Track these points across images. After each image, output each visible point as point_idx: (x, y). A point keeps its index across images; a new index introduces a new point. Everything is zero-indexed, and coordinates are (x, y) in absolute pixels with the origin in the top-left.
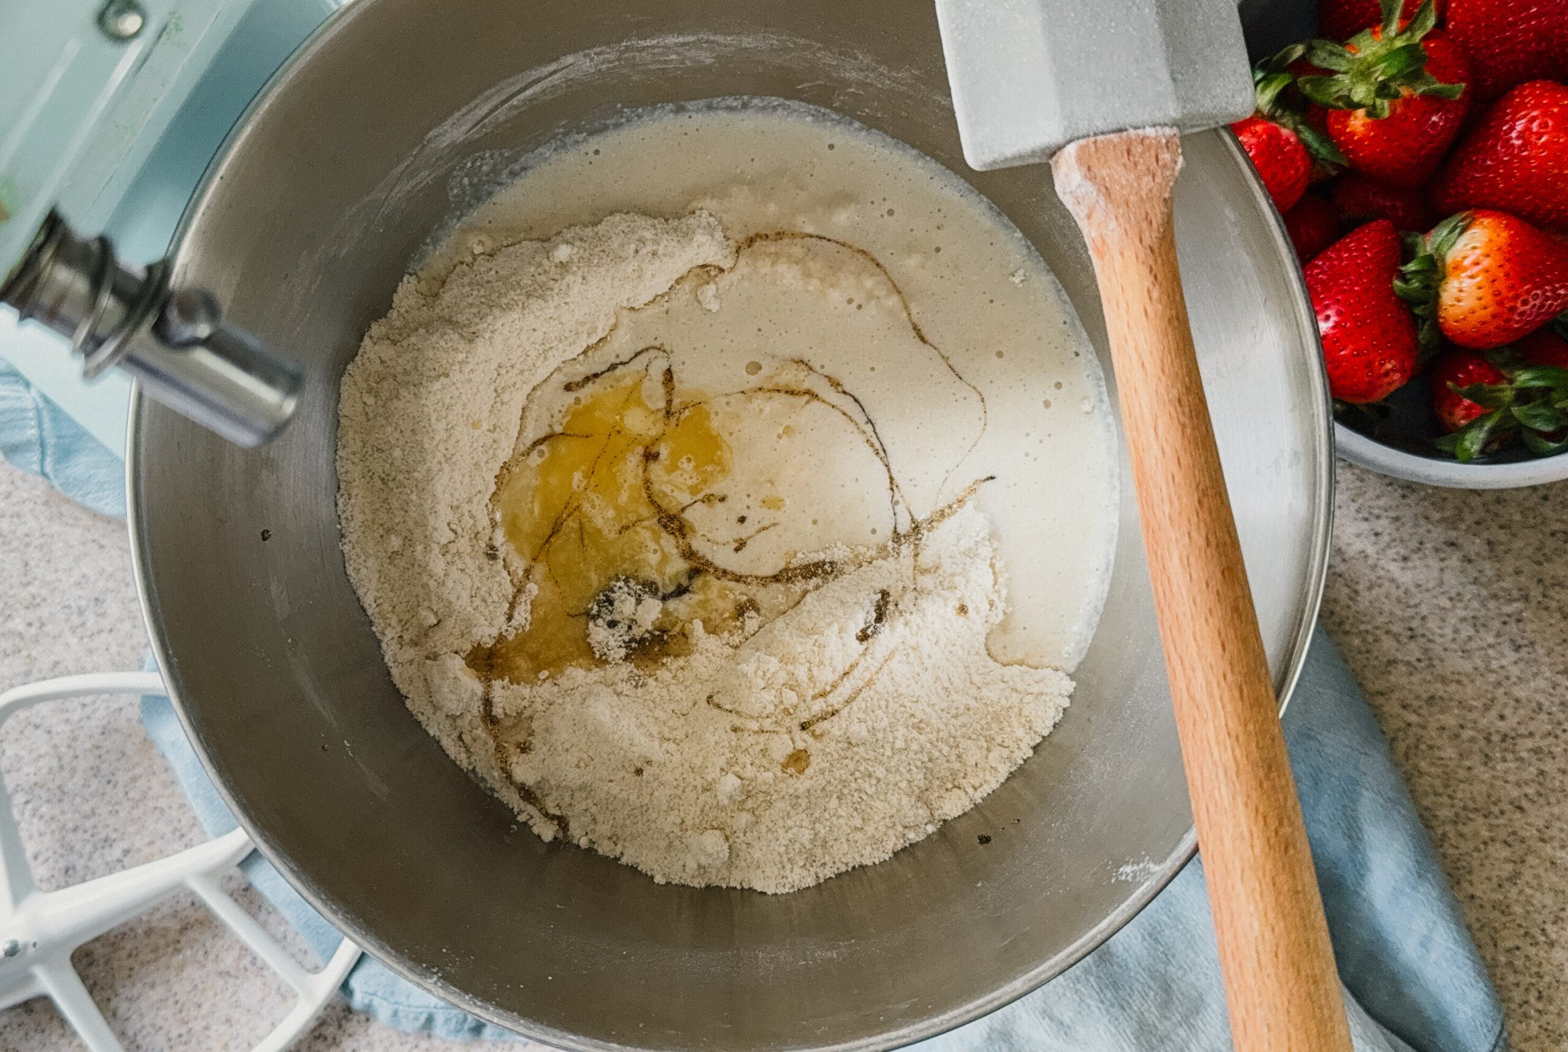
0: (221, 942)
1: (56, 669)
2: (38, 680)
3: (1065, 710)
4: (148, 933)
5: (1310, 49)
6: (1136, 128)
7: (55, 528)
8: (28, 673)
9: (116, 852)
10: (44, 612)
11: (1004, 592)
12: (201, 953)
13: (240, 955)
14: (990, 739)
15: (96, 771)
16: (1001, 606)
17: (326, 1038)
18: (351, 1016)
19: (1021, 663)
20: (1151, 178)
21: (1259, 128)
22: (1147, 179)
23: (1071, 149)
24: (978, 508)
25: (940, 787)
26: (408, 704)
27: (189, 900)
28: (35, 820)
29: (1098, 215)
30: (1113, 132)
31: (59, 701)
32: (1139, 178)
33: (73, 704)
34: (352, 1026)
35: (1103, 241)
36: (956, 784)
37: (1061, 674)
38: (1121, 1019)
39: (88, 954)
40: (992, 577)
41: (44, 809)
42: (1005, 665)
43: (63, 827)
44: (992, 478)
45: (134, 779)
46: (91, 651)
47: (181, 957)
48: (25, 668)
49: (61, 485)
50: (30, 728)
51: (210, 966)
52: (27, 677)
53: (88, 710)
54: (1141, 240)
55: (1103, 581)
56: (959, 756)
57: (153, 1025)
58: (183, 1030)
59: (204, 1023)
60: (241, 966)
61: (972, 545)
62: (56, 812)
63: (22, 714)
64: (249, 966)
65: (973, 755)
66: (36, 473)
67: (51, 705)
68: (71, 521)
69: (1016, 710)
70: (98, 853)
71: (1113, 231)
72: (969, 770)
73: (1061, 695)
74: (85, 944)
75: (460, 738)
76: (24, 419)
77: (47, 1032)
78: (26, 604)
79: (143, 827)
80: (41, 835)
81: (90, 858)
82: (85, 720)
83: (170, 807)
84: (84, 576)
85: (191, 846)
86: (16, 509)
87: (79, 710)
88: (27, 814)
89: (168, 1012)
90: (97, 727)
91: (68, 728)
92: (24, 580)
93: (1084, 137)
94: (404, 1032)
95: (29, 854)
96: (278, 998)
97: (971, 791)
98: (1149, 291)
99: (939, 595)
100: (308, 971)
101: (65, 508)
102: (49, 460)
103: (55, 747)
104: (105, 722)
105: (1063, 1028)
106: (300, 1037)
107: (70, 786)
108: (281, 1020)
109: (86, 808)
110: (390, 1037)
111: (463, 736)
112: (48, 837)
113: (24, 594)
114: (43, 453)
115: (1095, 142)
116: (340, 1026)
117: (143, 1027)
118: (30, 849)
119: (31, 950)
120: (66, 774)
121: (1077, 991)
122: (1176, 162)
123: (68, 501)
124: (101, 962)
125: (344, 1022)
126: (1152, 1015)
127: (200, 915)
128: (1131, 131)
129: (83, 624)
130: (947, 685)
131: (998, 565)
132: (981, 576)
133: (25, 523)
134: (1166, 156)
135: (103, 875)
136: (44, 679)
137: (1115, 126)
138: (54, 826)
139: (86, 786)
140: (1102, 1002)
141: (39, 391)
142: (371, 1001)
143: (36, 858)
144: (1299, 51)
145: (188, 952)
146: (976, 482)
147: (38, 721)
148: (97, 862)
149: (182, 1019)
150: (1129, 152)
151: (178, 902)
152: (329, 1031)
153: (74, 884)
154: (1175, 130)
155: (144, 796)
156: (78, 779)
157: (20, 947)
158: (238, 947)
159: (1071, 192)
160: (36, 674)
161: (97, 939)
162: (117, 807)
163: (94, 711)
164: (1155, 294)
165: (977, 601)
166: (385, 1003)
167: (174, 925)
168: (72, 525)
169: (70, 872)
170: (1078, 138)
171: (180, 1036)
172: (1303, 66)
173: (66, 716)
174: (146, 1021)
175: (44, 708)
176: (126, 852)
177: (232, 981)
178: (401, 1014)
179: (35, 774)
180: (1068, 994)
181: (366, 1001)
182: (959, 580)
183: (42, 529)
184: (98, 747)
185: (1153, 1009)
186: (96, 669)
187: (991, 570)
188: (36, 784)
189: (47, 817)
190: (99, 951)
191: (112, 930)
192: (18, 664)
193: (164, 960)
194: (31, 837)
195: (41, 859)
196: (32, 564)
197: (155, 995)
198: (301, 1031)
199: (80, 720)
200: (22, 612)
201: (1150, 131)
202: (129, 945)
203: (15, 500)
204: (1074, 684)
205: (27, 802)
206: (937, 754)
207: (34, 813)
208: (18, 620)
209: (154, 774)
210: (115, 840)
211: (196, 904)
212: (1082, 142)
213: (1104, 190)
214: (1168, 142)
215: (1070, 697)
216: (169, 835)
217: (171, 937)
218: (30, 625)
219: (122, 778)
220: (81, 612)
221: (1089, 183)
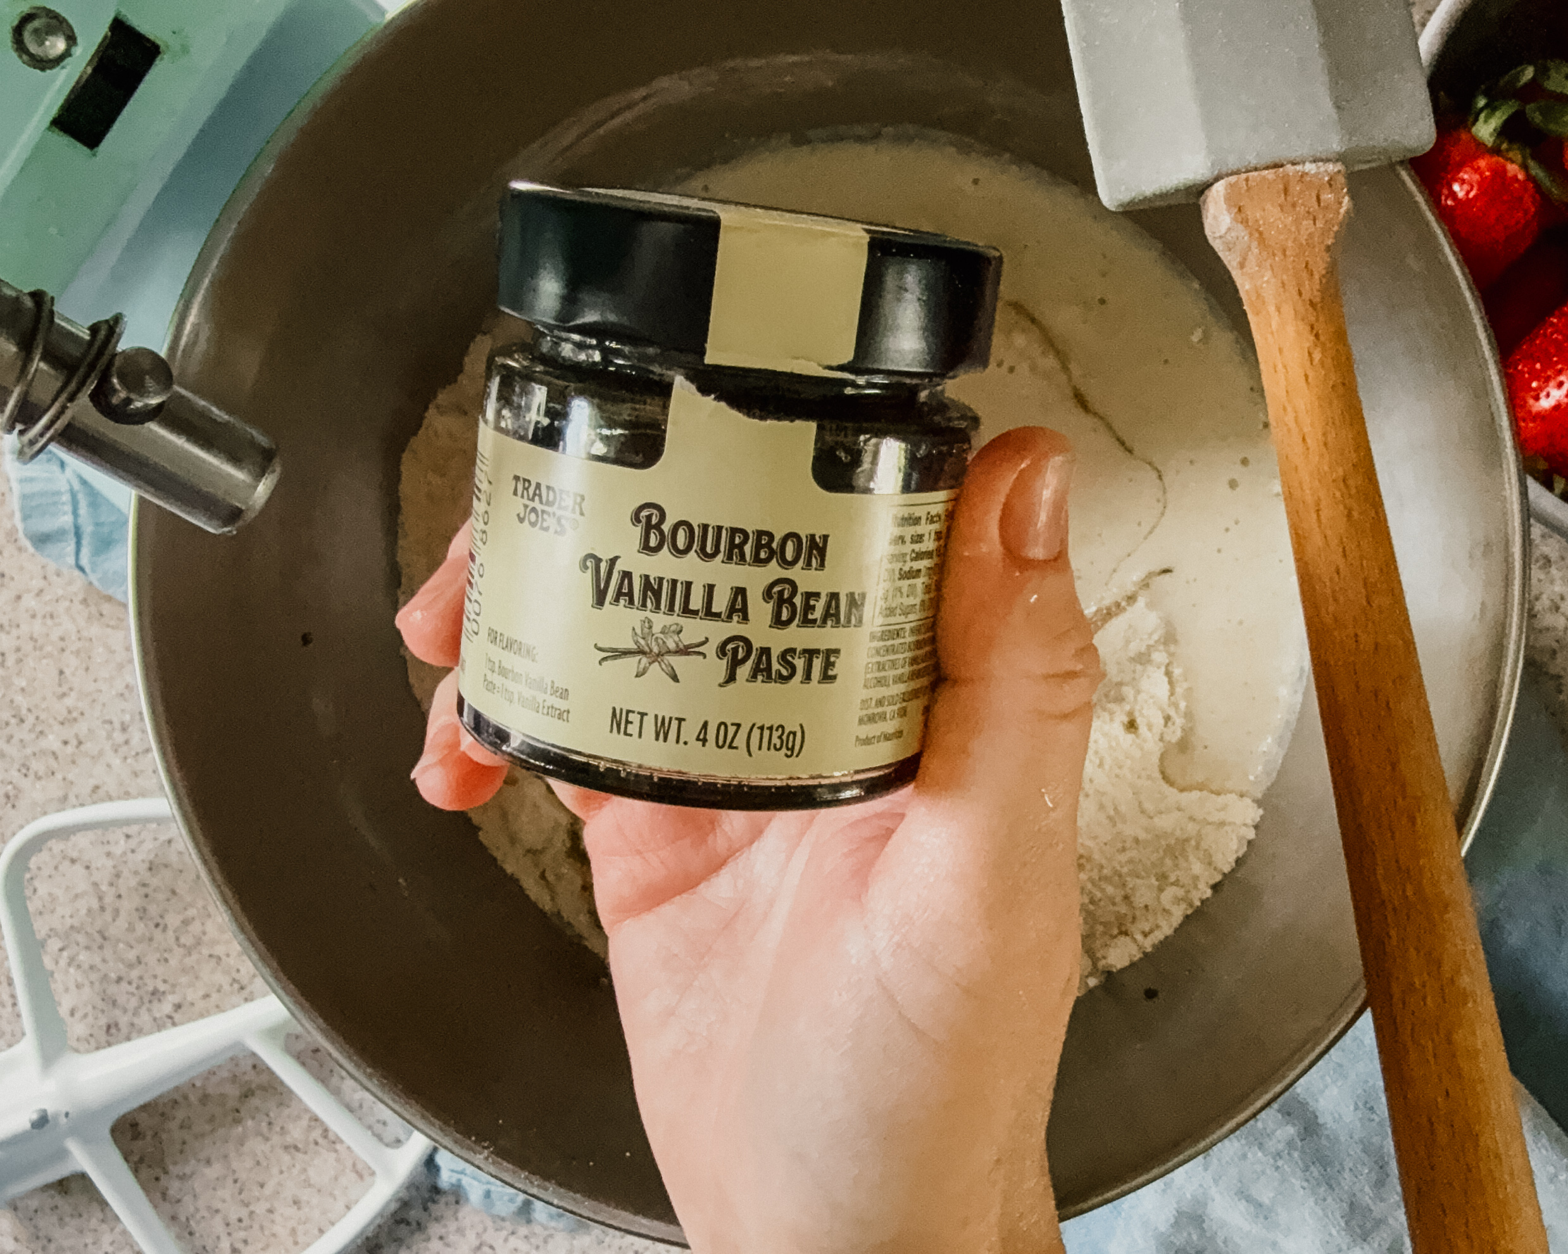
0: (287, 1111)
1: (97, 794)
2: (74, 807)
3: (1249, 842)
4: (205, 1099)
5: (1542, 72)
6: (1294, 164)
7: (95, 630)
8: (65, 798)
9: (167, 1007)
10: (82, 728)
11: (1183, 705)
12: (264, 1124)
13: (309, 1126)
14: (1163, 877)
15: (142, 912)
16: (1179, 721)
17: (408, 1224)
18: (437, 1197)
19: (1201, 787)
20: (1312, 222)
21: (1482, 163)
22: (1307, 223)
23: (1219, 188)
24: (1150, 605)
25: (1105, 933)
26: (481, 836)
27: (250, 1062)
28: (72, 970)
29: (1252, 265)
30: (1267, 168)
31: (99, 832)
32: (1297, 222)
33: (118, 835)
34: (435, 1209)
35: (1259, 296)
36: (1123, 929)
37: (1248, 801)
38: (1329, 1200)
39: (134, 1125)
40: (1167, 687)
41: (83, 957)
42: (1182, 790)
43: (105, 977)
44: (1166, 571)
45: (186, 922)
46: (136, 774)
47: (240, 1129)
48: (60, 793)
49: (100, 580)
50: (67, 863)
51: (276, 1139)
52: (63, 802)
53: (133, 843)
54: (1300, 294)
55: (1296, 692)
56: (1126, 898)
57: (209, 1208)
58: (244, 1213)
59: (268, 1206)
60: (311, 1139)
61: (1143, 649)
62: (97, 960)
63: (56, 846)
64: (320, 1140)
65: (1144, 895)
66: (71, 567)
67: (91, 835)
68: (112, 623)
69: (1193, 843)
70: (144, 1008)
71: (1268, 282)
72: (1138, 913)
73: (1245, 825)
74: (129, 1113)
75: (543, 876)
76: (55, 503)
77: (85, 1216)
78: (60, 719)
79: (197, 978)
80: (78, 987)
81: (136, 1013)
82: (130, 855)
83: (228, 955)
84: (127, 686)
85: (252, 1000)
86: (49, 609)
87: (122, 842)
88: (63, 962)
89: (226, 1192)
90: (143, 861)
91: (109, 863)
92: (60, 690)
93: (1232, 174)
94: (499, 1216)
95: (64, 1011)
96: (353, 1176)
97: (1139, 937)
98: (1310, 354)
99: (1104, 709)
100: (387, 1145)
101: (106, 608)
102: (85, 552)
103: (95, 884)
104: (152, 857)
105: (1261, 1211)
106: (379, 1221)
107: (112, 931)
108: (357, 1202)
109: (131, 955)
110: (482, 1222)
111: (547, 874)
112: (87, 990)
113: (58, 709)
114: (78, 544)
115: (1247, 180)
116: (426, 1209)
117: (197, 1210)
118: (66, 1003)
119: (63, 1120)
120: (108, 916)
121: (1277, 1168)
122: (1340, 203)
123: (109, 599)
124: (149, 1134)
125: (429, 1204)
126: (1366, 1196)
127: (264, 1079)
128: (1289, 166)
129: (127, 742)
130: (1112, 813)
131: (1177, 672)
132: (1154, 684)
133: (60, 624)
134: (1328, 197)
135: (151, 1033)
136: (82, 805)
137: (1268, 159)
138: (94, 976)
139: (131, 929)
140: (1307, 1180)
141: (74, 471)
142: (459, 1180)
143: (72, 1014)
144: (1529, 73)
145: (250, 1123)
146: (1150, 575)
147: (75, 855)
148: (144, 1018)
149: (242, 1201)
150: (1286, 191)
151: (237, 1065)
152: (414, 1214)
153: (119, 1042)
154: (1339, 167)
155: (198, 943)
156: (122, 922)
157: (50, 1118)
158: (307, 1117)
159: (1221, 237)
160: (72, 799)
161: (144, 1108)
162: (166, 955)
163: (142, 842)
164: (1317, 356)
165: (1150, 716)
166: (475, 1183)
167: (233, 1091)
168: (113, 627)
169: (113, 1031)
170: (1228, 175)
171: (240, 1220)
172: (1534, 91)
173: (107, 848)
174: (201, 1203)
175: (82, 840)
176: (178, 1007)
177: (299, 1156)
178: (493, 1196)
179: (71, 917)
180: (1268, 1171)
181: (454, 1181)
182: (1128, 691)
183: (79, 632)
184: (144, 885)
185: (1367, 1189)
186: (143, 794)
187: (1166, 679)
188: (72, 927)
189: (86, 966)
190: (144, 1120)
191: (161, 1096)
192: (54, 788)
193: (221, 1132)
194: (67, 990)
195: (78, 1015)
196: (67, 672)
197: (212, 1172)
198: (380, 1214)
199: (125, 853)
200: (57, 727)
201: (1310, 167)
202: (181, 1114)
203: (48, 598)
204: (1261, 812)
205: (61, 950)
206: (1099, 895)
207: (71, 961)
208: (51, 737)
209: (209, 916)
210: (164, 993)
211: (258, 1066)
212: (1233, 179)
213: (1257, 235)
214: (1331, 179)
215: (1256, 827)
216: (226, 987)
217: (231, 1103)
218: (66, 743)
219: (173, 920)
220: (124, 729)
221: (1241, 227)
